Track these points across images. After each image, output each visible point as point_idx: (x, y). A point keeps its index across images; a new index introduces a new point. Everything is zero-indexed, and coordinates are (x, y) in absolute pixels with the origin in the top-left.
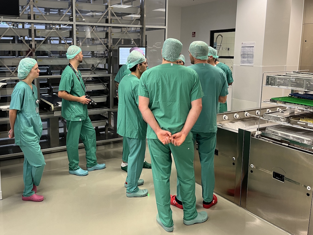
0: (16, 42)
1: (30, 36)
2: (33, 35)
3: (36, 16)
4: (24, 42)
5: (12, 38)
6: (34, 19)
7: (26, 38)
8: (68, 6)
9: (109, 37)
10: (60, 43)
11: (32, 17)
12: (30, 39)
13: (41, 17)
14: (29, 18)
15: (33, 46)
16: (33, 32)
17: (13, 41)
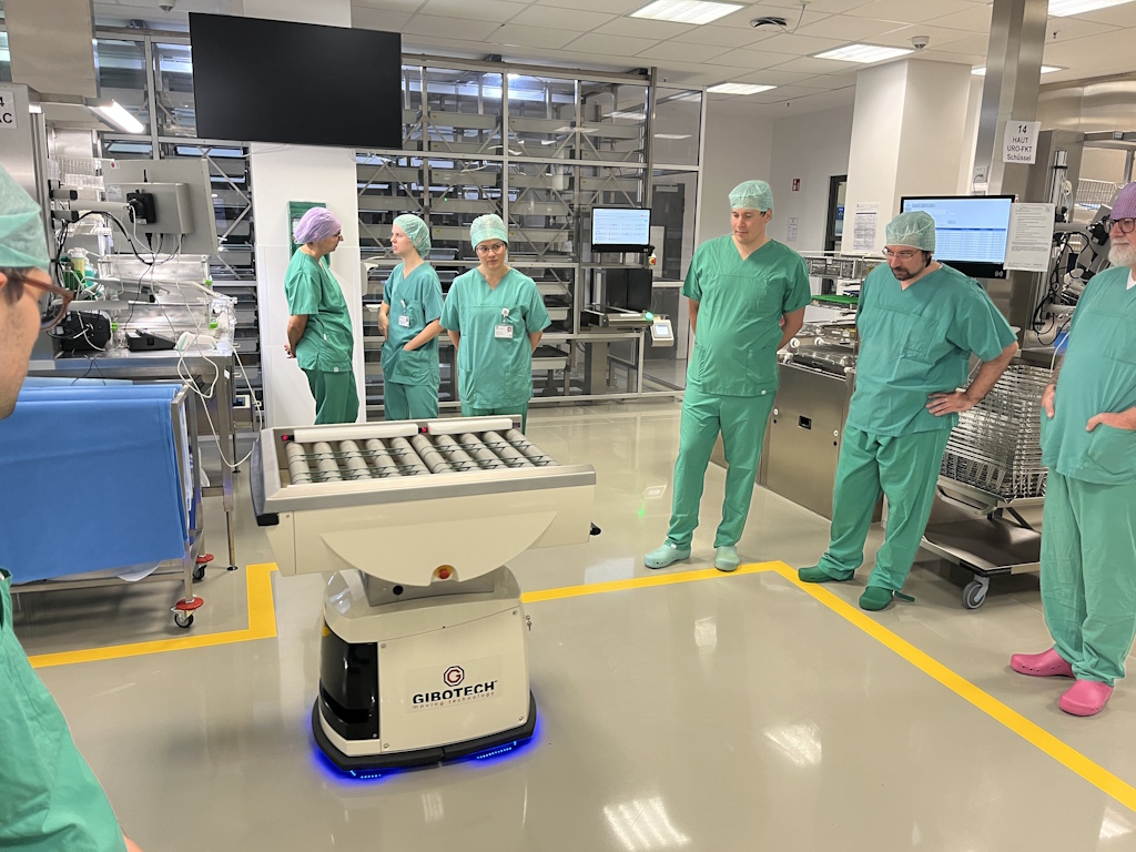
0: (394, 193)
1: (422, 184)
2: (426, 181)
3: (432, 145)
4: (410, 194)
5: (386, 187)
6: (429, 150)
7: (414, 187)
8: (494, 125)
9: (576, 187)
10: (480, 198)
11: (425, 146)
12: (421, 188)
13: (442, 147)
14: (420, 148)
15: (426, 203)
16: (426, 174)
17: (388, 192)
